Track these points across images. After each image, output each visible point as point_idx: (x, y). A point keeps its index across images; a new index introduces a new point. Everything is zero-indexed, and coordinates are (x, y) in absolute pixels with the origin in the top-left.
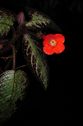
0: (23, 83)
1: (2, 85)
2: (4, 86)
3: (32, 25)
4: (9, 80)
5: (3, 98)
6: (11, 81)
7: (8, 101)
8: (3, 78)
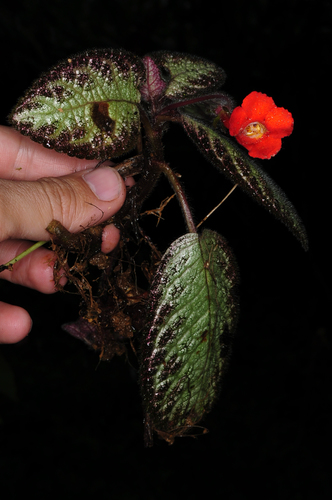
0: (224, 272)
1: (176, 288)
2: (182, 289)
3: (182, 88)
4: (190, 266)
5: (187, 329)
6: (195, 266)
7: (204, 335)
8: (173, 266)
